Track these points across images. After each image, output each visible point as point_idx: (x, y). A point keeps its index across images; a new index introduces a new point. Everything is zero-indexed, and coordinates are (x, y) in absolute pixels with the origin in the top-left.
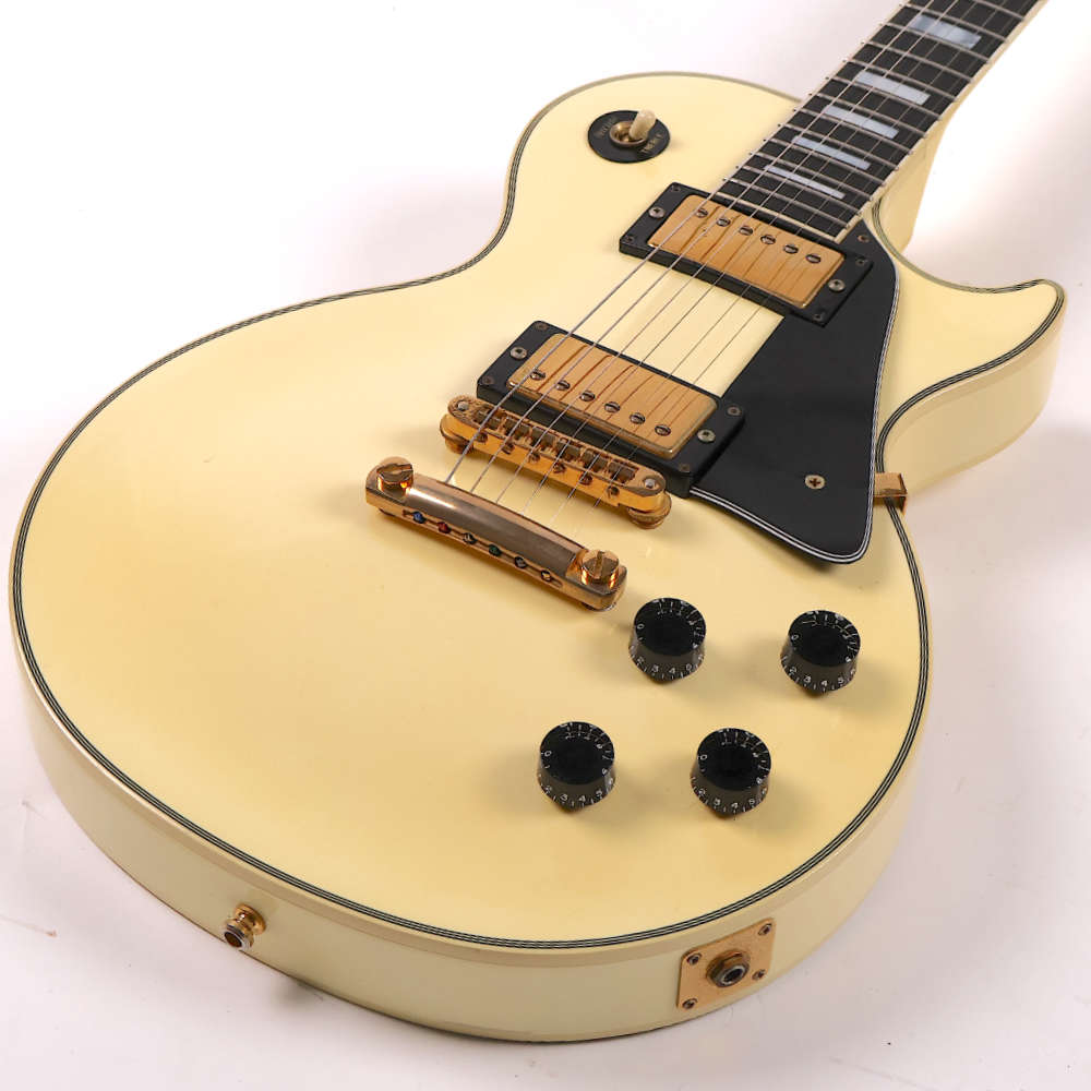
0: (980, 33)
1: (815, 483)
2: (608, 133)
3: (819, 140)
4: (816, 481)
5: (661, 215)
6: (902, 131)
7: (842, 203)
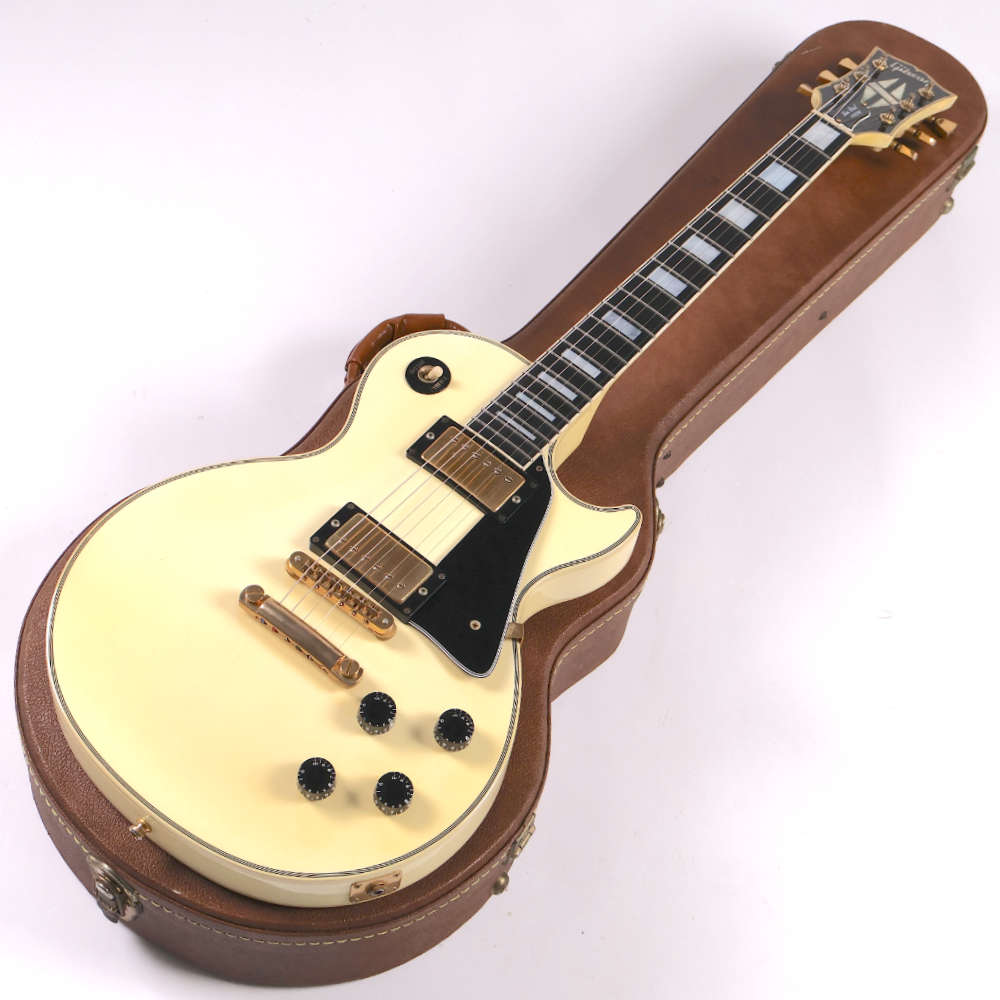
0: (642, 330)
1: (475, 625)
2: (416, 372)
3: (531, 398)
4: (476, 625)
5: (433, 438)
6: (579, 396)
7: (533, 445)
